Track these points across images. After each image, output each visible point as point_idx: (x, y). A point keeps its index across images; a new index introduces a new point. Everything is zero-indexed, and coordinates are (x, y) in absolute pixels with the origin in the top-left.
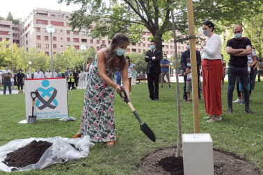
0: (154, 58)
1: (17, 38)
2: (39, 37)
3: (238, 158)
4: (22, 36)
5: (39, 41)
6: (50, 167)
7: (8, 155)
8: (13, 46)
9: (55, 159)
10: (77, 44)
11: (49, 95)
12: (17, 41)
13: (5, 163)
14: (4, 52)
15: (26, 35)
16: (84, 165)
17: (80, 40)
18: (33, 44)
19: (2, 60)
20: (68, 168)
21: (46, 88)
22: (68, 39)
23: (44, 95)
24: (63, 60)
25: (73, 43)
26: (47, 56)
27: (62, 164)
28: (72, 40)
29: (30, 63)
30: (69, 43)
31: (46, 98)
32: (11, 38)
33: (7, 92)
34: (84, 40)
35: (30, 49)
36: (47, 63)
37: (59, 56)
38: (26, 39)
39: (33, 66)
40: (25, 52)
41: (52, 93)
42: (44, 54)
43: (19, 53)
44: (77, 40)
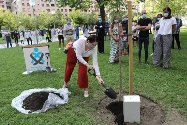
0: (101, 27)
1: (9, 6)
2: (23, 4)
3: (153, 101)
4: (12, 4)
5: (24, 7)
6: (48, 110)
7: (24, 101)
8: (8, 11)
9: (51, 105)
10: (48, 8)
11: (38, 56)
12: (9, 8)
13: (23, 108)
14: (3, 16)
15: (15, 3)
16: (67, 109)
17: (50, 5)
18: (20, 9)
19: (2, 21)
20: (59, 111)
21: (36, 53)
22: (43, 5)
23: (36, 56)
24: (40, 19)
25: (45, 8)
26: (29, 17)
27: (55, 109)
28: (45, 5)
29: (20, 23)
30: (43, 8)
31: (37, 59)
32: (6, 5)
33: (10, 46)
34: (53, 5)
35: (19, 13)
36: (31, 22)
37: (37, 17)
38: (15, 6)
39: (22, 24)
40: (16, 15)
41: (40, 55)
42: (28, 16)
43: (12, 16)
44: (48, 5)
